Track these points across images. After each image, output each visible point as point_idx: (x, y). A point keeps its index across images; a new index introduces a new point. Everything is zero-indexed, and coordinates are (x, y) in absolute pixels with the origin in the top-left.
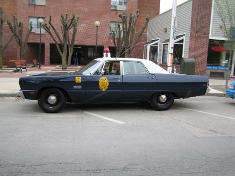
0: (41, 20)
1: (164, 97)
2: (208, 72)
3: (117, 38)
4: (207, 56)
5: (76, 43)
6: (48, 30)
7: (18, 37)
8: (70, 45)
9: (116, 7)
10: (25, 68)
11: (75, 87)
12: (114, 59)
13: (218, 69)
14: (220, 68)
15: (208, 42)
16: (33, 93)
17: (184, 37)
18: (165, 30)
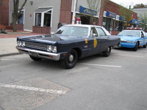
4: (70, 22)
15: (71, 14)
17: (52, 10)
18: (31, 3)
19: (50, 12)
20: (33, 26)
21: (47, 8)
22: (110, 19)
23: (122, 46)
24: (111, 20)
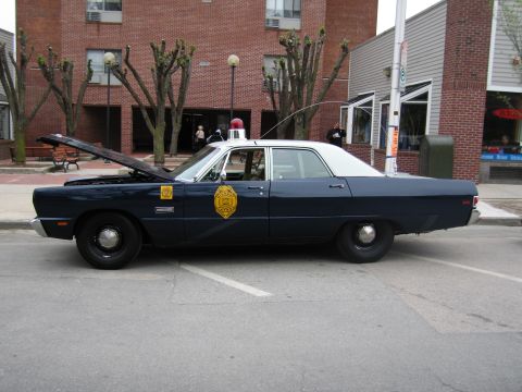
0: (110, 56)
1: (368, 230)
2: (485, 168)
3: (279, 92)
4: (481, 130)
5: (188, 104)
6: (122, 78)
7: (61, 94)
8: (174, 110)
9: (276, 22)
10: (74, 162)
11: (160, 210)
12: (251, 143)
13: (509, 160)
14: (513, 157)
15: (483, 99)
16: (65, 224)
17: (429, 88)
18: (386, 73)
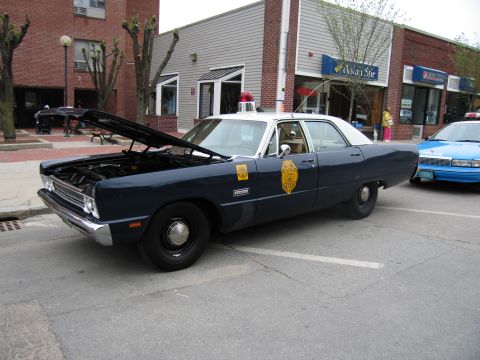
4: (292, 104)
9: (84, 10)
11: (237, 192)
15: (293, 80)
16: (139, 224)
17: (243, 71)
18: (192, 58)
19: (239, 78)
20: (196, 121)
21: (230, 68)
22: (428, 89)
23: (435, 176)
24: (431, 92)
